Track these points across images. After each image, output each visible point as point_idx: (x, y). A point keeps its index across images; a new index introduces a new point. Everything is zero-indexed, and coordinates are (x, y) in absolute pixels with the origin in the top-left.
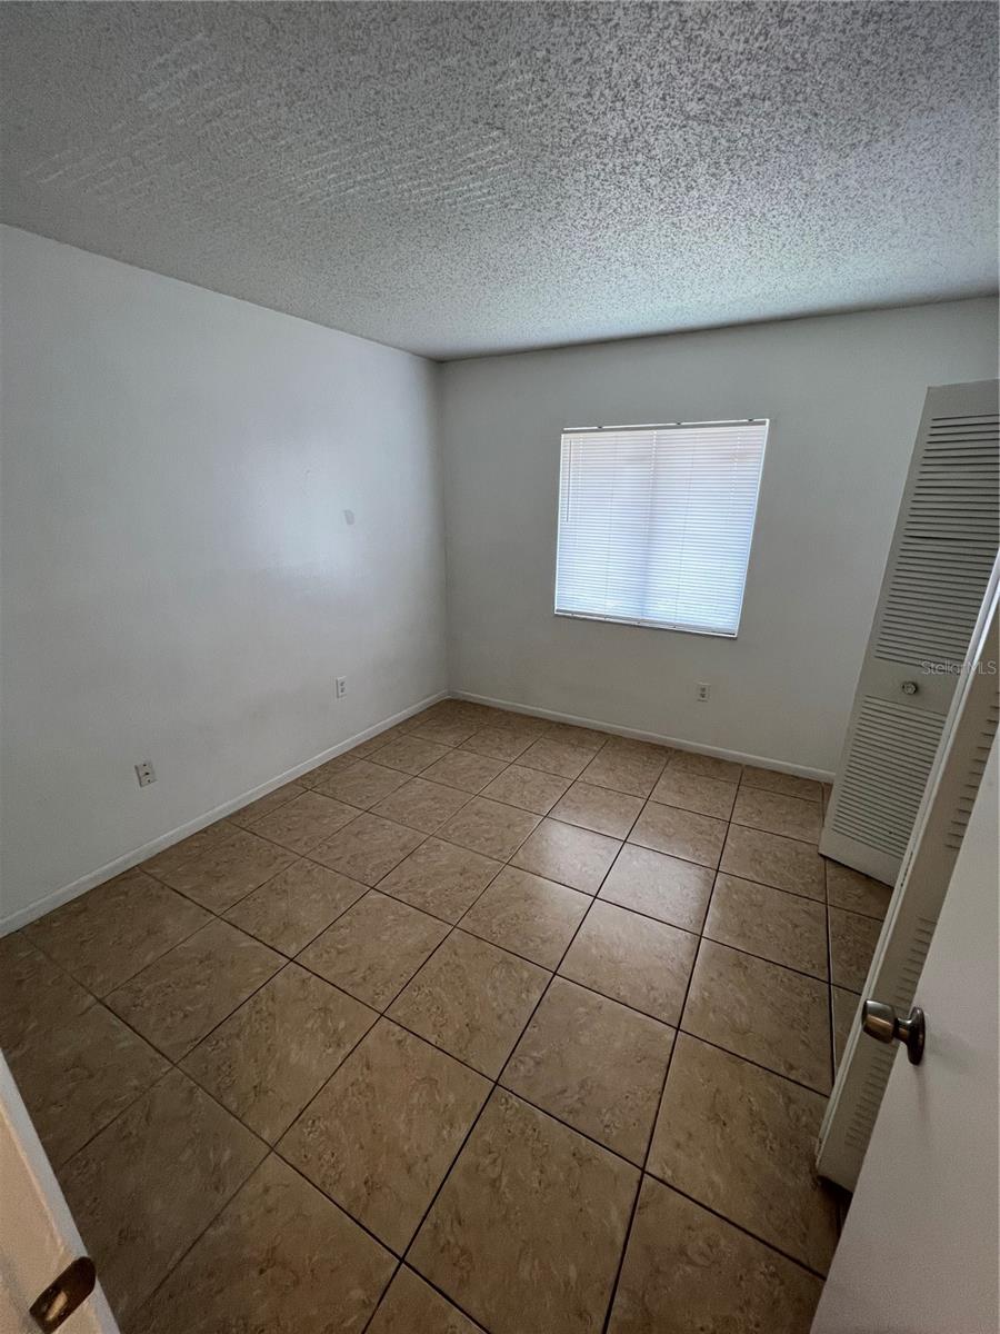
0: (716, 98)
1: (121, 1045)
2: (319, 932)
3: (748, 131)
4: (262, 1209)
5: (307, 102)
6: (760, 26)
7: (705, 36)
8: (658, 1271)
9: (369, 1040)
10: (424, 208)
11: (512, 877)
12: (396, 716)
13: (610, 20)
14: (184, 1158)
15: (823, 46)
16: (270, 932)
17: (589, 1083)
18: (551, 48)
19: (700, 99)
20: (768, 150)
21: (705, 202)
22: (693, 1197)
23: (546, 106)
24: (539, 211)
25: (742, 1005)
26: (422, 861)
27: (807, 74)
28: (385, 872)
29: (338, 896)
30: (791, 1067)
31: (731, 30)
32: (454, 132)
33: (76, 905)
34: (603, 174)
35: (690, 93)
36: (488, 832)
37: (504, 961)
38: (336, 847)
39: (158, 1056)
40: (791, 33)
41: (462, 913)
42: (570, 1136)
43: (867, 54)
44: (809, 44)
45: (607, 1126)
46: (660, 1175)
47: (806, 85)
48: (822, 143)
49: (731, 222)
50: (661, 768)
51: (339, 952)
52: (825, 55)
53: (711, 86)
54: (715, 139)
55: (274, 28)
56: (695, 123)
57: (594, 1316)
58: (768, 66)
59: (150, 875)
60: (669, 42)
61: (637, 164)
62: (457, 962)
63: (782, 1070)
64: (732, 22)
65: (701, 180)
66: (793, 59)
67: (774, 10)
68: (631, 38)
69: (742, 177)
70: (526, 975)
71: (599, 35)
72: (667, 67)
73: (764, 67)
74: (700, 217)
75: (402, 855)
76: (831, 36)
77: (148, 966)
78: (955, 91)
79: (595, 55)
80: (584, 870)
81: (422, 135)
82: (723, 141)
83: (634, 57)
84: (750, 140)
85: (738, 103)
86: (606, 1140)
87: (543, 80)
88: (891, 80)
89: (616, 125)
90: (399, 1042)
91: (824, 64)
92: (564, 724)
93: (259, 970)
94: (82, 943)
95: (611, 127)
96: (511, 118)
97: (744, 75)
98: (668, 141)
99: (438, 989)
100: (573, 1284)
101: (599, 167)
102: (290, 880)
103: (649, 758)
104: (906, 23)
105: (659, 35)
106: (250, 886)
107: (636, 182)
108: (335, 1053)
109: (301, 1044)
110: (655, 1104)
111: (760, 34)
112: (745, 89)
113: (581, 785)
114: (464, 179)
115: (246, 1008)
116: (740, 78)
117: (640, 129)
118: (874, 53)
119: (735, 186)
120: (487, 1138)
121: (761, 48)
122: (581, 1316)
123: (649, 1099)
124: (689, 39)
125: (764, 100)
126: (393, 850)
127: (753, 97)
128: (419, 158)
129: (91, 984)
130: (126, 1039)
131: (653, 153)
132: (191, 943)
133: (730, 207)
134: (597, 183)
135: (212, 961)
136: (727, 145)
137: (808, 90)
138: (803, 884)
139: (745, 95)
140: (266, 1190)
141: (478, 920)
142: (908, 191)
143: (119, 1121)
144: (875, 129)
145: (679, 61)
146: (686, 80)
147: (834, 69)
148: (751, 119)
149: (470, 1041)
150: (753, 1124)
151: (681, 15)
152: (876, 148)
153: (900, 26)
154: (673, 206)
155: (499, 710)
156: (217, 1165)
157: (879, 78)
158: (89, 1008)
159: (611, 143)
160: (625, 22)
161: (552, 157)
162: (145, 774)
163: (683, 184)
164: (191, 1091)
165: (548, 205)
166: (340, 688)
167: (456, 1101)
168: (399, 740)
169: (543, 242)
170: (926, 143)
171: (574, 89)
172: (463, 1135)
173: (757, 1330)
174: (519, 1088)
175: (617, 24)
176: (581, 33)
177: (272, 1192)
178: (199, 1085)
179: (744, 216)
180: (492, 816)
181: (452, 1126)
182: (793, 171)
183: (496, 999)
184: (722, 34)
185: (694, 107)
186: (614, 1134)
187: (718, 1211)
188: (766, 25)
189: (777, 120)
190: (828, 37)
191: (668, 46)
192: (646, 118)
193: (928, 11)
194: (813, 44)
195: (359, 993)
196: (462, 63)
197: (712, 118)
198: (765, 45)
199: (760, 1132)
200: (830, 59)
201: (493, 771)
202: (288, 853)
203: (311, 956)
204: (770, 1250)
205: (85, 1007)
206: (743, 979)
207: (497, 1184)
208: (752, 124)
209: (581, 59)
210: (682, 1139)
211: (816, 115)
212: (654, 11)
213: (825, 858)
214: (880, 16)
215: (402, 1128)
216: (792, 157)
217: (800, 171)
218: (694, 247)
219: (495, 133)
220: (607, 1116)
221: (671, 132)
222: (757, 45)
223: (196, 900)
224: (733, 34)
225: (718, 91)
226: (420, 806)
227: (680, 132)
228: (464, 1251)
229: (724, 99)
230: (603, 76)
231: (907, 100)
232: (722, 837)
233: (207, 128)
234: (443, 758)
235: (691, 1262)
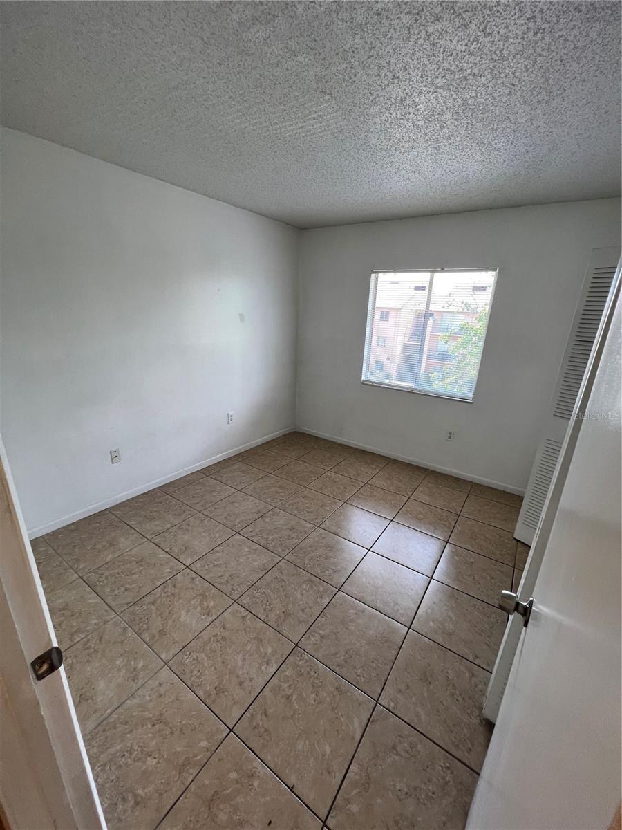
0: (452, 76)
1: (90, 601)
2: (204, 553)
3: (474, 94)
4: (157, 694)
5: (223, 81)
6: (473, 37)
7: (442, 42)
8: (378, 756)
9: (225, 614)
10: (289, 138)
11: (321, 534)
12: (263, 438)
13: (387, 35)
14: (118, 662)
15: (512, 47)
16: (176, 551)
17: (351, 651)
18: (355, 50)
19: (443, 77)
20: (487, 105)
21: (452, 135)
22: (405, 720)
23: (354, 81)
24: (355, 140)
25: (451, 620)
26: (268, 520)
27: (505, 62)
28: (246, 525)
29: (217, 535)
30: (477, 657)
31: (456, 38)
32: (304, 96)
33: (72, 527)
34: (390, 119)
35: (437, 73)
36: (309, 508)
37: (310, 580)
38: (219, 509)
39: (109, 609)
40: (492, 40)
41: (288, 551)
42: (336, 678)
43: (539, 50)
44: (504, 45)
45: (358, 676)
46: (387, 706)
47: (505, 68)
48: (519, 101)
49: (470, 147)
50: (420, 481)
51: (215, 566)
52: (514, 52)
53: (448, 70)
54: (455, 99)
55: (206, 43)
56: (442, 91)
57: (337, 775)
58: (481, 58)
59: (113, 514)
60: (421, 46)
61: (410, 113)
62: (282, 578)
63: (471, 658)
64: (456, 35)
65: (449, 123)
66: (496, 54)
67: (481, 28)
68: (399, 44)
69: (474, 121)
70: (321, 589)
71: (382, 44)
72: (422, 60)
73: (478, 59)
74: (450, 144)
75: (257, 516)
76: (516, 41)
77: (108, 562)
78: (596, 71)
79: (380, 54)
80: (364, 534)
81: (286, 98)
82: (460, 100)
83: (402, 54)
84: (475, 100)
85: (465, 78)
86: (357, 683)
87: (352, 68)
88: (557, 65)
89: (396, 92)
90: (243, 617)
91: (514, 56)
92: (363, 451)
93: (168, 570)
94: (74, 546)
95: (392, 93)
96: (335, 88)
97: (467, 63)
98: (426, 100)
99: (269, 591)
100: (327, 756)
101: (387, 115)
102: (191, 524)
103: (414, 474)
104: (560, 33)
105: (415, 43)
106: (169, 525)
107: (410, 123)
108: (206, 618)
109: (188, 611)
110: (390, 668)
111: (474, 41)
112: (469, 71)
113: (369, 486)
114: (311, 122)
115: (159, 589)
116: (465, 65)
117: (410, 94)
118: (543, 50)
119: (470, 126)
120: (287, 673)
121: (475, 48)
122: (329, 773)
123: (386, 664)
124: (433, 44)
125: (481, 77)
126: (252, 513)
127: (474, 75)
128: (285, 110)
129: (77, 568)
130: (93, 599)
131: (419, 107)
132: (133, 552)
133: (468, 138)
134: (387, 124)
135: (143, 563)
136: (462, 102)
137: (507, 71)
138: (501, 555)
139: (469, 75)
140: (160, 685)
141: (297, 556)
142: (577, 129)
143: (85, 640)
144: (551, 92)
145: (428, 56)
146: (434, 66)
147: (520, 59)
148: (474, 88)
149: (284, 620)
150: (449, 685)
151: (427, 32)
152: (554, 104)
153: (557, 35)
154: (434, 137)
155: (323, 439)
156: (135, 669)
157: (549, 64)
158: (75, 580)
159: (394, 102)
160: (395, 36)
161: (360, 110)
162: (115, 457)
163: (438, 125)
164: (125, 629)
165: (360, 137)
166: (230, 418)
167: (272, 651)
168: (263, 452)
169: (358, 158)
170: (584, 101)
171: (369, 72)
172: (273, 670)
173: (433, 796)
174: (309, 648)
175: (391, 37)
176: (372, 42)
177: (164, 685)
178: (130, 627)
179: (477, 144)
180: (313, 499)
181: (268, 664)
182: (504, 117)
183: (302, 600)
184: (452, 41)
185: (439, 81)
186: (362, 680)
187: (418, 729)
188: (477, 36)
189: (490, 88)
190: (514, 42)
191: (421, 48)
192: (412, 87)
193: (572, 26)
194: (505, 46)
195: (224, 588)
196: (307, 59)
197: (451, 87)
198: (477, 46)
199: (451, 690)
200: (517, 54)
201: (318, 474)
202: (191, 509)
203: (198, 566)
204: (447, 754)
205: (72, 580)
206: (454, 605)
207: (290, 698)
208: (476, 91)
209: (372, 56)
210: (403, 687)
211: (514, 85)
212: (411, 30)
213: (518, 541)
214: (544, 29)
215: (240, 663)
216: (502, 109)
217: (508, 117)
218: (449, 162)
219: (327, 97)
220: (360, 670)
221: (427, 95)
222: (473, 46)
223: (137, 529)
224: (458, 41)
225: (453, 73)
226: (271, 490)
227: (433, 96)
228: (266, 730)
229: (457, 77)
230: (386, 65)
231: (568, 76)
232: (453, 523)
233: (170, 96)
234: (287, 465)
235: (398, 754)
